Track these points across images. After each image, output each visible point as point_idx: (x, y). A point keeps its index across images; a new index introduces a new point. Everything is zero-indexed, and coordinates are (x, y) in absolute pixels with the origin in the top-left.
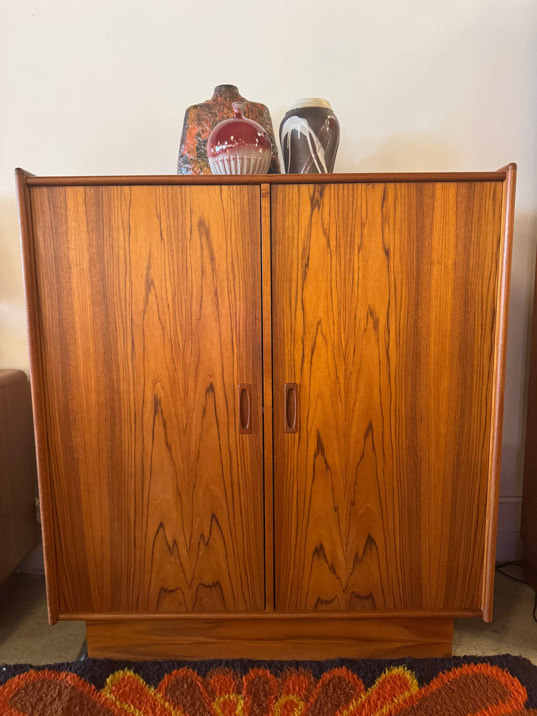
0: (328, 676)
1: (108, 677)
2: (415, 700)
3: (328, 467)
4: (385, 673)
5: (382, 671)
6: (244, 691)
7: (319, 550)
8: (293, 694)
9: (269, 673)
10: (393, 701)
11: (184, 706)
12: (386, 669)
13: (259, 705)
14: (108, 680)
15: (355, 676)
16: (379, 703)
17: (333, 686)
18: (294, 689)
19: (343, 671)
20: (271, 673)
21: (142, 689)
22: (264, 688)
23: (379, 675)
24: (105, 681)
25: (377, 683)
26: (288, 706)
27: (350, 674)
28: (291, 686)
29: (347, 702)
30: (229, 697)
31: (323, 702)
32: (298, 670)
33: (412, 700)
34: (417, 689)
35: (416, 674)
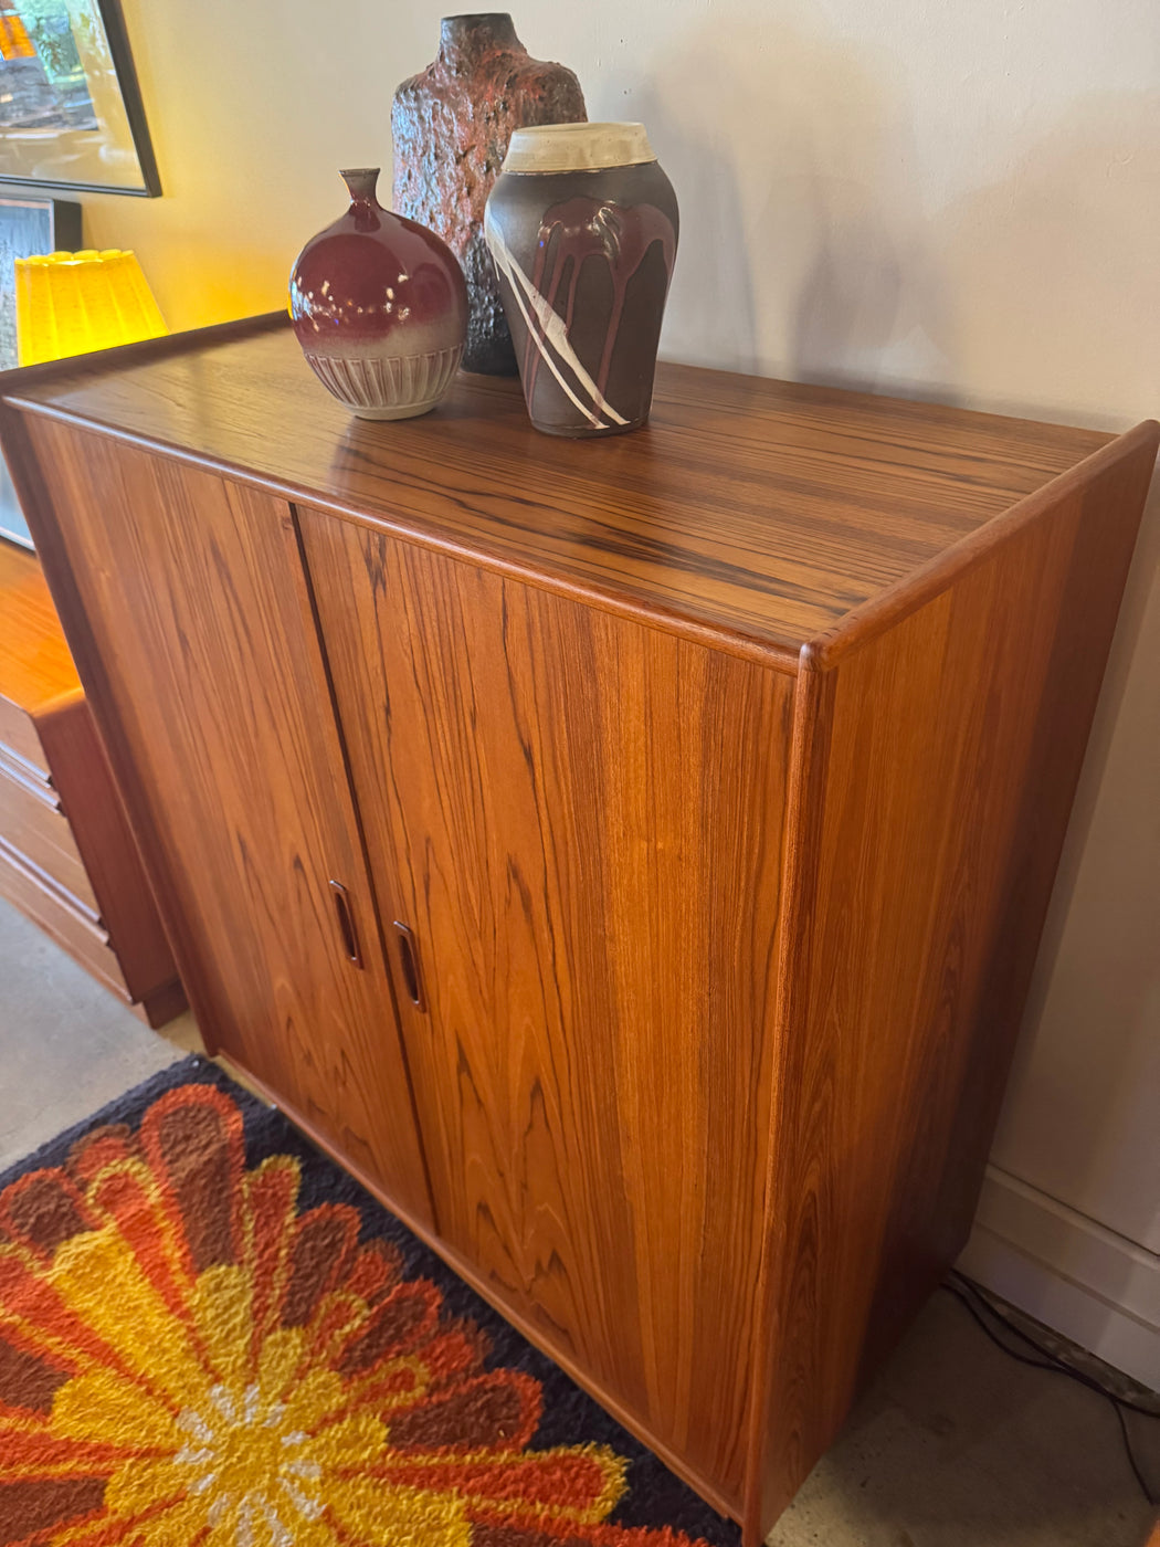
0: (502, 1376)
1: (268, 1156)
2: (567, 1533)
3: (479, 1101)
4: (585, 1446)
5: (583, 1439)
6: (375, 1309)
7: (483, 1209)
8: (426, 1366)
9: (438, 1301)
10: (533, 1503)
11: (298, 1270)
12: (593, 1443)
13: (369, 1347)
14: (265, 1163)
15: (537, 1414)
16: (510, 1489)
17: (489, 1400)
18: (437, 1359)
19: (529, 1388)
20: (439, 1307)
21: (286, 1204)
22: (405, 1324)
23: (570, 1444)
24: (259, 1162)
25: (552, 1452)
26: (399, 1380)
27: (535, 1402)
28: (438, 1350)
29: (474, 1445)
30: (354, 1301)
31: (446, 1414)
32: (478, 1332)
33: (565, 1529)
34: (595, 1519)
35: (628, 1493)
